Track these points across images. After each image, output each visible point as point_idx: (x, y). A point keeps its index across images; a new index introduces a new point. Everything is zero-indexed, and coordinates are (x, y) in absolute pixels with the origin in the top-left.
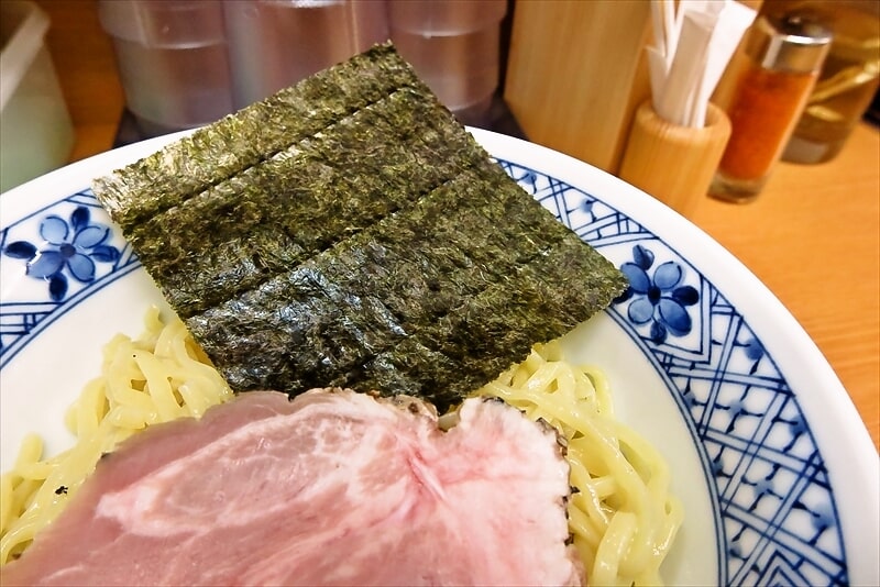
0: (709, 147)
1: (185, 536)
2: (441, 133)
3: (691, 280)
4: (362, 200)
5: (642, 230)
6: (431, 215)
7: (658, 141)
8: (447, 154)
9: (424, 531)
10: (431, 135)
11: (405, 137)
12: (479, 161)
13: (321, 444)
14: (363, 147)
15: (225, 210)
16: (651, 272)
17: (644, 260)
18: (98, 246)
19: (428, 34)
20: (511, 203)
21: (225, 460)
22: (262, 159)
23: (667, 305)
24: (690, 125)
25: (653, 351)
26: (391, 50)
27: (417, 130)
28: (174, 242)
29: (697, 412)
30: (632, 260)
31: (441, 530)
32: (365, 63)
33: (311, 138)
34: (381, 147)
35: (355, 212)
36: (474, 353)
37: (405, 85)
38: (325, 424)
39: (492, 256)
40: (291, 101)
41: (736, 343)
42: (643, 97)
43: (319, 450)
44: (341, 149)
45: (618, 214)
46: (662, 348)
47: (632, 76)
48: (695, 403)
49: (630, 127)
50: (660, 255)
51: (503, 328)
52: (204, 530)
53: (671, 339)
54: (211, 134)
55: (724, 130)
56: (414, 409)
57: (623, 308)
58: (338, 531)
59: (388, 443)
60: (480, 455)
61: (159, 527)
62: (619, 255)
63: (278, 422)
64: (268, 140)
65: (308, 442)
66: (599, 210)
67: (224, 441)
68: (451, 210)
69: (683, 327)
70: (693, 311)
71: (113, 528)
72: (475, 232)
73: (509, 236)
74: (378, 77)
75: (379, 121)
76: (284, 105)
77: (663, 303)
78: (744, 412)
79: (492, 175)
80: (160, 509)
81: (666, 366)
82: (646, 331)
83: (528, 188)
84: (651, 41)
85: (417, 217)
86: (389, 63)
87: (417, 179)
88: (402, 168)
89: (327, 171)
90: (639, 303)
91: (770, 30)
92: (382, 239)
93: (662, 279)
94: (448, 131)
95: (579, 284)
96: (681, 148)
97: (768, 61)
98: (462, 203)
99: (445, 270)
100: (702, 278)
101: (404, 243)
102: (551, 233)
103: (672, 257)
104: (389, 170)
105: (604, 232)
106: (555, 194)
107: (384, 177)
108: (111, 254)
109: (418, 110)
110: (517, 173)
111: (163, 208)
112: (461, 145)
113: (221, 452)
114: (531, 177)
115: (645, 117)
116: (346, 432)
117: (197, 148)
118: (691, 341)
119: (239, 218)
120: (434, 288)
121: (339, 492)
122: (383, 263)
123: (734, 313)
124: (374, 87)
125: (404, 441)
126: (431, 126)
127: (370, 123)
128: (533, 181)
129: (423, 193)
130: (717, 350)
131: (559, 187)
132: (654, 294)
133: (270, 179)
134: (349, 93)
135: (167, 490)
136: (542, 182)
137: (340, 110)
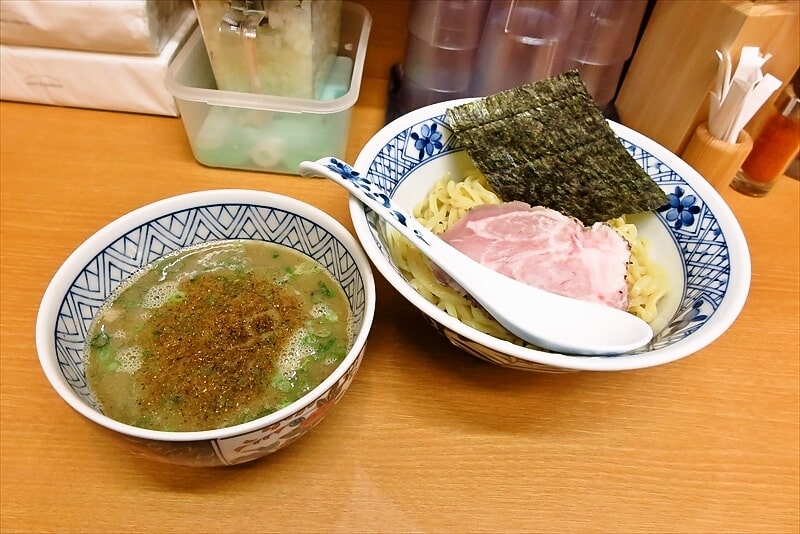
0: (735, 156)
1: (495, 240)
2: (594, 119)
3: (699, 204)
4: (554, 141)
5: (682, 180)
6: (584, 155)
7: (705, 146)
8: (595, 130)
9: (575, 259)
10: (589, 119)
11: (577, 118)
12: (610, 135)
13: (541, 224)
14: (557, 118)
15: (496, 134)
16: (681, 199)
17: (679, 193)
18: (436, 141)
19: (583, 62)
20: (621, 157)
21: (508, 221)
22: (513, 115)
23: (685, 213)
24: (726, 141)
25: (674, 232)
26: (577, 74)
27: (583, 115)
28: (476, 142)
29: (687, 256)
30: (674, 192)
31: (580, 261)
32: (563, 79)
33: (535, 109)
34: (566, 121)
35: (551, 146)
36: (598, 211)
37: (581, 93)
38: (543, 218)
39: (610, 178)
40: (528, 90)
41: (711, 229)
42: (703, 120)
43: (541, 225)
44: (547, 117)
45: (672, 171)
46: (679, 231)
47: (698, 107)
48: (687, 252)
49: (691, 136)
50: (687, 191)
51: (610, 206)
52: (501, 240)
53: (684, 227)
54: (494, 99)
55: (748, 147)
56: (576, 221)
57: (664, 214)
58: (545, 251)
59: (565, 229)
60: (597, 242)
61: (486, 235)
62: (669, 190)
63: (526, 214)
64: (516, 107)
65: (536, 222)
66: (663, 168)
67: (508, 215)
68: (594, 154)
69: (690, 222)
70: (696, 216)
71: (471, 232)
72: (603, 167)
73: (618, 171)
74: (569, 86)
75: (566, 108)
76: (526, 92)
77: (683, 212)
78: (706, 254)
79: (614, 143)
80: (486, 230)
81: (678, 239)
82: (673, 224)
83: (631, 153)
84: (714, 89)
85: (578, 154)
86: (575, 81)
87: (579, 138)
88: (574, 131)
89: (541, 125)
90: (673, 211)
91: (792, 94)
92: (562, 160)
93: (686, 202)
94: (598, 118)
95: (647, 197)
96: (718, 153)
97: (786, 112)
98: (599, 153)
99: (588, 179)
100: (704, 203)
101: (571, 164)
102: (639, 174)
103: (693, 193)
104: (568, 131)
105: (663, 179)
106: (643, 158)
107: (566, 134)
108: (439, 146)
109: (586, 106)
110: (627, 145)
111: (471, 128)
112: (602, 126)
113: (507, 218)
114: (633, 148)
115: (701, 132)
116: (550, 222)
117: (487, 104)
118: (692, 228)
119: (502, 138)
120: (583, 184)
121: (546, 240)
122: (561, 170)
123: (714, 218)
124: (566, 91)
125: (571, 230)
126: (590, 115)
127: (562, 108)
128: (634, 150)
129: (582, 145)
130: (702, 232)
131: (646, 155)
132: (680, 208)
133: (516, 124)
134: (554, 92)
135: (489, 225)
136: (638, 151)
137: (550, 99)
